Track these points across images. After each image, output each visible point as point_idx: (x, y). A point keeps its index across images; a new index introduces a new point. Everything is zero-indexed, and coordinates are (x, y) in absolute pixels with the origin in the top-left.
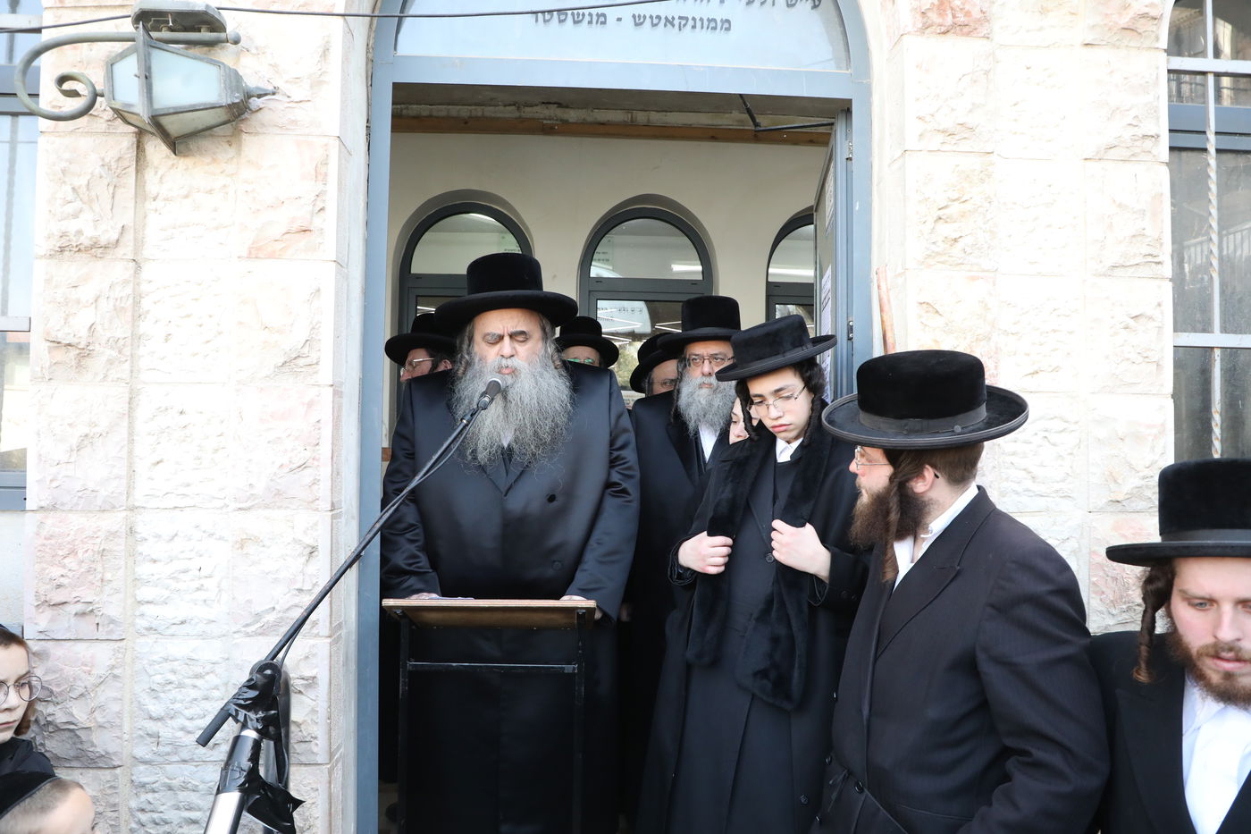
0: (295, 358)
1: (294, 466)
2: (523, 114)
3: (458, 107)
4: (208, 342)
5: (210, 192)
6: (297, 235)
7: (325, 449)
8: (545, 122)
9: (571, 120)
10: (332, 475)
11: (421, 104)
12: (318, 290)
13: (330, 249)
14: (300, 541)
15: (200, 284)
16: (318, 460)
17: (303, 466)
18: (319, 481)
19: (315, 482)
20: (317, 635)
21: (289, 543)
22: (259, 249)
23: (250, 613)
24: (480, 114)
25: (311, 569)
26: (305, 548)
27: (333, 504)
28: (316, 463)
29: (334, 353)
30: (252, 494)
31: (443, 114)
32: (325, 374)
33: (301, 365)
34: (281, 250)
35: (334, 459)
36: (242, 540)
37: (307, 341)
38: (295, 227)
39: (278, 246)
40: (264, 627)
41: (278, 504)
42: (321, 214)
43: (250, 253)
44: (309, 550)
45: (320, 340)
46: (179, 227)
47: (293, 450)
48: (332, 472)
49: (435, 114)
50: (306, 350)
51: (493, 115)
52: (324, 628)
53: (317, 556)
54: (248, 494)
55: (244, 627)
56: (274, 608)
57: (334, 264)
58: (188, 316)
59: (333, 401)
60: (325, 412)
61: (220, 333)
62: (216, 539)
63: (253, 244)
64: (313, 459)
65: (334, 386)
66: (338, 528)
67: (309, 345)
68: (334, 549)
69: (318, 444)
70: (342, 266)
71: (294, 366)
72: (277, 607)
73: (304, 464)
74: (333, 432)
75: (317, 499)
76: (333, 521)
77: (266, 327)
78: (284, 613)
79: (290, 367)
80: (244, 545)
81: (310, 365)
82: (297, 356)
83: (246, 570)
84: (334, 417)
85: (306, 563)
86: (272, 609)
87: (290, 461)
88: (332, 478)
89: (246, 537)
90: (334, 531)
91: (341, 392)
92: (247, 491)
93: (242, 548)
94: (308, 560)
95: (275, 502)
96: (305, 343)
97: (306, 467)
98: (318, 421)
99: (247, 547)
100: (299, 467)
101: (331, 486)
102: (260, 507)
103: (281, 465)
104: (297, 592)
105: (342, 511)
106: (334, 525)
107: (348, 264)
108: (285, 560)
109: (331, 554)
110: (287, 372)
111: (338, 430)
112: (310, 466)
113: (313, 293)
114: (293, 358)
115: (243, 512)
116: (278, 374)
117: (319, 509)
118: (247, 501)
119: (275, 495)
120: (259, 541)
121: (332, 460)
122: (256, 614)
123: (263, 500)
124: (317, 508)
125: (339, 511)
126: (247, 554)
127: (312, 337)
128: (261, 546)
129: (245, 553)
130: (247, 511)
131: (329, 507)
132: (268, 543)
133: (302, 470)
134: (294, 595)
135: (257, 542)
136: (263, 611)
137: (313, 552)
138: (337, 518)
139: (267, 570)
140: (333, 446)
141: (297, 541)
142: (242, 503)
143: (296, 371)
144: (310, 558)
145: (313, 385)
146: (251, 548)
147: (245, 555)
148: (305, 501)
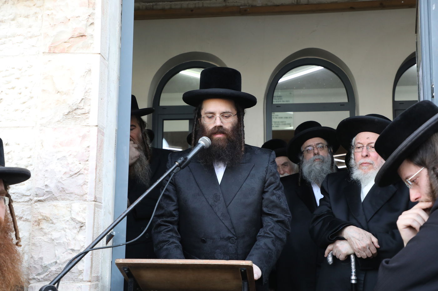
0: (75, 109)
1: (72, 173)
2: (228, 4)
3: (187, 2)
4: (24, 103)
5: (27, 17)
6: (78, 39)
7: (92, 163)
8: (241, 7)
9: (258, 5)
10: (95, 179)
11: (164, 2)
12: (90, 70)
13: (97, 46)
14: (74, 219)
15: (20, 70)
16: (87, 170)
17: (78, 173)
18: (87, 182)
19: (85, 183)
20: (82, 280)
21: (68, 221)
22: (55, 47)
23: (41, 266)
24: (201, 5)
25: (80, 237)
26: (77, 223)
27: (95, 197)
28: (86, 172)
29: (99, 107)
30: (47, 191)
31: (178, 7)
32: (93, 119)
33: (79, 113)
34: (68, 47)
35: (98, 170)
36: (39, 220)
37: (83, 99)
38: (76, 34)
39: (67, 45)
40: (49, 275)
41: (63, 197)
42: (92, 26)
43: (50, 50)
44: (80, 225)
45: (90, 99)
46: (9, 37)
47: (72, 163)
48: (96, 178)
49: (173, 7)
50: (82, 105)
51: (209, 6)
52: (86, 276)
53: (85, 229)
54: (44, 191)
55: (37, 275)
56: (56, 262)
57: (99, 55)
58: (13, 88)
59: (98, 135)
60: (92, 141)
61: (32, 98)
62: (24, 221)
63: (52, 44)
64: (85, 169)
65: (98, 127)
66: (98, 214)
67: (84, 102)
68: (95, 226)
69: (87, 160)
70: (104, 58)
71: (75, 114)
72: (58, 261)
73: (79, 172)
74: (97, 153)
75: (86, 194)
76: (96, 208)
77: (59, 92)
78: (62, 265)
79: (72, 115)
80: (40, 223)
81: (84, 114)
82: (76, 108)
83: (41, 239)
84: (98, 145)
85: (77, 233)
86: (55, 263)
87: (70, 170)
88: (95, 181)
89: (42, 218)
90: (96, 215)
91: (103, 133)
92: (44, 189)
93: (39, 225)
94: (78, 232)
95: (60, 196)
96: (81, 100)
97: (79, 174)
98: (88, 147)
99: (42, 224)
100: (76, 174)
101: (95, 186)
102: (51, 199)
103: (65, 173)
104: (71, 251)
105: (101, 205)
106: (96, 210)
107: (108, 59)
108: (65, 231)
109: (93, 228)
110: (71, 118)
111: (101, 154)
112: (82, 174)
113: (86, 72)
114: (74, 110)
115: (40, 203)
116: (65, 119)
117: (87, 200)
118: (43, 196)
119: (61, 191)
120: (49, 220)
121: (96, 171)
122: (45, 267)
123: (53, 195)
124: (86, 200)
125: (100, 204)
126: (41, 228)
127: (85, 97)
128: (50, 223)
129: (40, 228)
130: (42, 202)
131: (93, 199)
132: (55, 221)
133: (78, 176)
134: (69, 253)
135: (48, 221)
136: (49, 264)
137: (82, 226)
138: (98, 208)
139: (53, 238)
140: (97, 162)
141: (73, 219)
142: (41, 197)
143: (76, 118)
144: (80, 230)
145: (86, 126)
146: (44, 225)
147: (40, 229)
148: (79, 195)
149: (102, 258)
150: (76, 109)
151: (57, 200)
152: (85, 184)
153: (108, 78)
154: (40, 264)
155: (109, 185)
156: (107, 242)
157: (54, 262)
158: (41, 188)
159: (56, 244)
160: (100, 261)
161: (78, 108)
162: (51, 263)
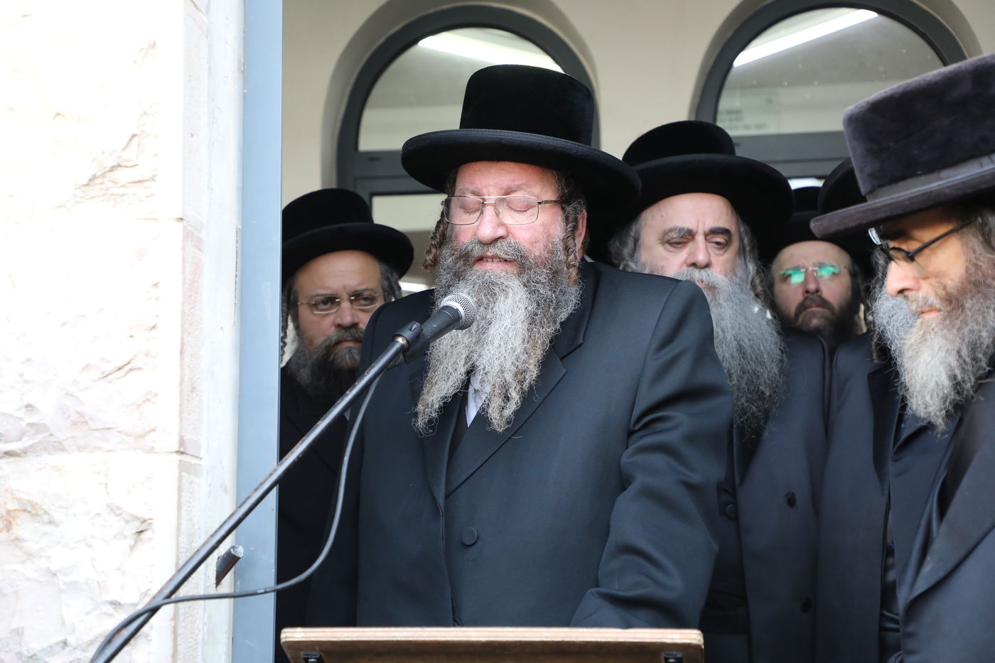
0: (112, 169)
1: (108, 368)
7: (169, 336)
10: (180, 384)
12: (153, 45)
14: (118, 508)
16: (155, 357)
17: (125, 368)
18: (156, 395)
19: (149, 398)
21: (98, 515)
23: (19, 654)
26: (127, 522)
27: (182, 442)
28: (151, 362)
29: (184, 161)
30: (31, 425)
32: (169, 199)
33: (123, 181)
35: (187, 355)
36: (9, 512)
37: (134, 136)
41: (81, 442)
44: (136, 526)
45: (157, 136)
47: (108, 336)
50: (131, 154)
53: (151, 539)
54: (24, 424)
56: (65, 643)
59: (184, 249)
60: (168, 268)
64: (147, 354)
65: (185, 222)
66: (192, 493)
67: (138, 145)
68: (184, 529)
69: (154, 327)
70: (196, 6)
71: (111, 184)
72: (71, 640)
73: (128, 363)
74: (183, 304)
75: (153, 430)
76: (184, 474)
77: (58, 114)
78: (84, 650)
79: (103, 186)
80: (13, 522)
81: (139, 182)
82: (115, 164)
83: (15, 571)
84: (184, 279)
85: (129, 551)
86: (62, 645)
87: (103, 359)
88: (181, 391)
89: (17, 508)
90: (183, 494)
91: (200, 240)
92: (21, 419)
93: (8, 527)
94: (132, 548)
95: (73, 437)
96: (130, 140)
97: (131, 370)
98: (156, 285)
99: (17, 525)
100: (120, 369)
101: (180, 406)
102: (45, 449)
103: (87, 366)
104: (109, 609)
105: (200, 465)
106: (183, 481)
107: (208, 7)
108: (91, 546)
109: (178, 536)
110: (99, 196)
111: (194, 307)
112: (140, 369)
113: (142, 49)
114: (108, 169)
115: (12, 459)
116: (81, 200)
117: (156, 450)
118: (20, 439)
119: (75, 423)
120: (40, 512)
121: (182, 359)
122: (31, 657)
123: (51, 435)
124: (153, 448)
125: (194, 461)
126: (17, 539)
127: (143, 131)
128: (44, 523)
129: (13, 537)
130: (18, 459)
131: (176, 448)
132: (57, 516)
133: (125, 375)
134: (106, 614)
135: (36, 515)
136: (43, 650)
137: (142, 532)
138: (190, 474)
139: (54, 568)
140: (183, 332)
141: (114, 510)
142: (11, 441)
143: (114, 194)
144: (136, 541)
145: (146, 219)
146: (25, 528)
147: (13, 541)
148: (129, 436)
149: (205, 629)
150: (113, 167)
151: (63, 450)
152: (148, 400)
153: (209, 68)
154: (16, 651)
155: (220, 402)
156: (220, 577)
157: (57, 644)
158: (12, 416)
159: (63, 587)
160: (200, 637)
161: (119, 166)
162: (51, 647)
